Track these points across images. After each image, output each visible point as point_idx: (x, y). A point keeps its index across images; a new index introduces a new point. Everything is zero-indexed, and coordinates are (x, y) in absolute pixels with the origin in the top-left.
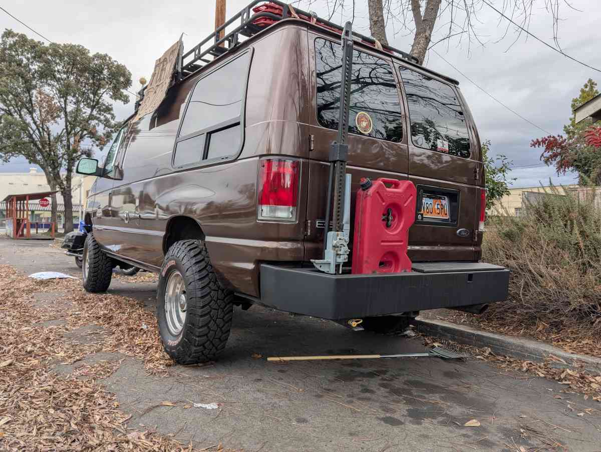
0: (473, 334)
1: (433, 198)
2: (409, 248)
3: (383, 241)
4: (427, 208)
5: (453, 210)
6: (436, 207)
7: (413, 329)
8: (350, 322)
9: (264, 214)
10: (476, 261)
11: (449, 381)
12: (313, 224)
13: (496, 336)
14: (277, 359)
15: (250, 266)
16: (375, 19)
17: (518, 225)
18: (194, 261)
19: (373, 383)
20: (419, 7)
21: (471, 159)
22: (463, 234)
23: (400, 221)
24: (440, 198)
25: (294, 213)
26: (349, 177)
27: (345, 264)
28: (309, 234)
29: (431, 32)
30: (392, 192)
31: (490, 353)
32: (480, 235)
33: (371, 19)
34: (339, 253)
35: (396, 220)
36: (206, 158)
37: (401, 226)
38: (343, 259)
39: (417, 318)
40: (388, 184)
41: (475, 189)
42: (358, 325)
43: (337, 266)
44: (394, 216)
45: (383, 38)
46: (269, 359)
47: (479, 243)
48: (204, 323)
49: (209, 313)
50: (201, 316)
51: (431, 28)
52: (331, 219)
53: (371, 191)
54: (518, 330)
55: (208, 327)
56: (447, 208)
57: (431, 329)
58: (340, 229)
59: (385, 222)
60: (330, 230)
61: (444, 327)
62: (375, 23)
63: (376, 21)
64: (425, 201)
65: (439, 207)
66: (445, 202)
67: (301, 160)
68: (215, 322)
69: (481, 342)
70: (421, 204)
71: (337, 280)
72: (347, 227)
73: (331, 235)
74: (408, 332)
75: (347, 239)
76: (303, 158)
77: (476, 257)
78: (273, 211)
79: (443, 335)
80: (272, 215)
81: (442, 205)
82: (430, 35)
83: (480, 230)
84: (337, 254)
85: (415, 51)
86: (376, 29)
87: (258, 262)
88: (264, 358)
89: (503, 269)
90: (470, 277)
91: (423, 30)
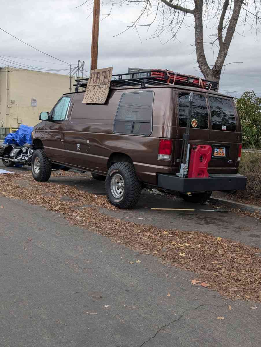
0: (234, 204)
1: (219, 148)
2: (208, 168)
3: (199, 167)
4: (216, 153)
5: (227, 153)
6: (220, 152)
7: (209, 202)
8: (187, 193)
9: (160, 157)
10: (236, 173)
11: (220, 217)
12: (176, 161)
13: (243, 204)
14: (155, 209)
15: (154, 174)
16: (199, 41)
17: (256, 158)
18: (128, 171)
19: (192, 217)
20: (222, 38)
21: (236, 132)
22: (230, 162)
23: (205, 160)
24: (222, 148)
25: (170, 157)
26: (189, 145)
27: (186, 174)
28: (175, 164)
29: (227, 50)
30: (204, 150)
31: (240, 211)
32: (238, 162)
33: (196, 41)
34: (185, 171)
35: (204, 159)
36: (133, 132)
37: (206, 162)
38: (186, 173)
39: (211, 197)
40: (201, 147)
41: (237, 144)
42: (190, 194)
43: (184, 175)
44: (203, 158)
45: (202, 52)
46: (152, 209)
47: (237, 166)
48: (133, 193)
49: (134, 190)
50: (132, 191)
51: (228, 49)
52: (182, 158)
53: (196, 150)
54: (252, 202)
55: (134, 195)
56: (224, 152)
57: (217, 202)
58: (185, 163)
59: (200, 160)
60: (182, 163)
61: (222, 201)
62: (199, 43)
63: (199, 42)
64: (215, 150)
65: (221, 152)
66: (224, 150)
67: (173, 139)
68: (136, 193)
69: (237, 206)
70: (214, 151)
71: (185, 180)
72: (187, 162)
73: (182, 164)
74: (206, 203)
75: (187, 166)
76: (173, 138)
77: (236, 172)
78: (164, 156)
79: (221, 204)
80: (162, 157)
81: (222, 151)
82: (227, 52)
83: (238, 161)
84: (184, 171)
85: (218, 62)
86: (199, 47)
87: (157, 173)
88: (150, 208)
89: (244, 177)
90: (230, 180)
91: (223, 50)
